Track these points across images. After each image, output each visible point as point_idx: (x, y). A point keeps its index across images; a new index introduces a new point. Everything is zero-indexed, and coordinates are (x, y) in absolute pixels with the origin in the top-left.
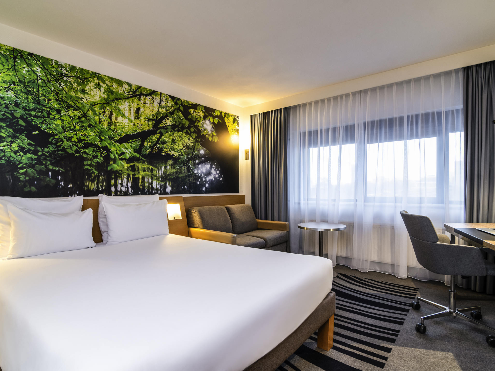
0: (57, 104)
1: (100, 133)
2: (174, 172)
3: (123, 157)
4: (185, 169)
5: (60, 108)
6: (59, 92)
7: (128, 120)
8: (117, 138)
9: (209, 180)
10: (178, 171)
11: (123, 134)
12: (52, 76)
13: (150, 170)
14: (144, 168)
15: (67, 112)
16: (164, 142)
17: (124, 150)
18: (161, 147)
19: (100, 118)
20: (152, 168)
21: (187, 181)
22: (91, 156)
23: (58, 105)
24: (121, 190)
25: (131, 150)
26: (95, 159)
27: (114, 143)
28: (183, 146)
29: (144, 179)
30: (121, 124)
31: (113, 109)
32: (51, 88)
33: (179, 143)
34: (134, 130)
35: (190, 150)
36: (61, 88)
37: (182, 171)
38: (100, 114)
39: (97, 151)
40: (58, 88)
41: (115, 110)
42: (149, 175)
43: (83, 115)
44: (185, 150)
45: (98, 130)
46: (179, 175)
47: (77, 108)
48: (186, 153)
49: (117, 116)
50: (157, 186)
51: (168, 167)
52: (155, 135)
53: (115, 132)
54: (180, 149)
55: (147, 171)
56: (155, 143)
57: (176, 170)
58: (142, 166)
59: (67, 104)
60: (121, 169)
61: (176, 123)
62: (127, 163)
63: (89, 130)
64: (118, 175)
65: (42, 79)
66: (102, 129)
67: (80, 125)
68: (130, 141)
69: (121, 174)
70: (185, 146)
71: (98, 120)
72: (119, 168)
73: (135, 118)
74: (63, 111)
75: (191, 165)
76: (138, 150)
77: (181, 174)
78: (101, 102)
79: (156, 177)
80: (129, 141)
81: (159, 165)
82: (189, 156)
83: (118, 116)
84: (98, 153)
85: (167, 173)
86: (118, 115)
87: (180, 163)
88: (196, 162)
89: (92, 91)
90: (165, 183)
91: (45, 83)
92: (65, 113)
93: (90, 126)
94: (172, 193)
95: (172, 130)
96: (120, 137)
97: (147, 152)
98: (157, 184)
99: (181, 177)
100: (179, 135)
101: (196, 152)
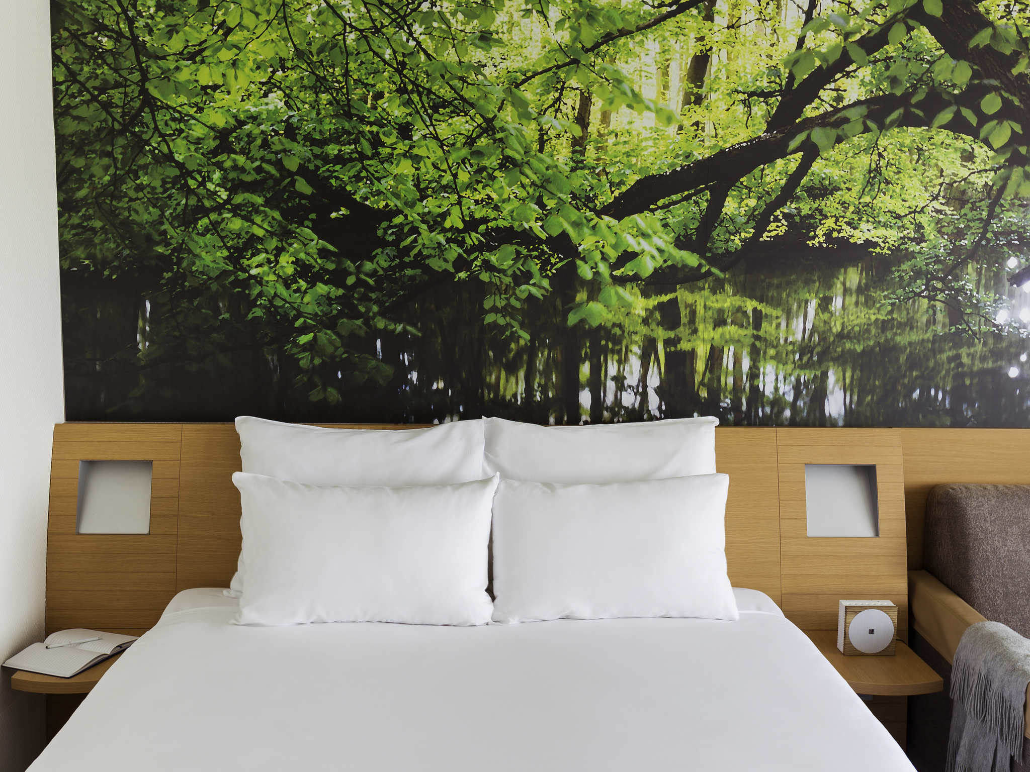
0: (399, 106)
1: (542, 186)
2: (868, 325)
3: (628, 270)
5: (409, 118)
6: (406, 60)
7: (653, 115)
8: (606, 197)
10: (895, 316)
11: (632, 179)
12: (387, 11)
13: (748, 317)
14: (721, 311)
15: (431, 128)
16: (826, 189)
17: (633, 243)
19: (541, 130)
20: (755, 310)
21: (946, 366)
22: (506, 276)
23: (402, 109)
24: (618, 401)
25: (664, 240)
26: (523, 287)
27: (596, 219)
28: (927, 195)
29: (715, 356)
30: (622, 139)
31: (591, 84)
32: (384, 54)
33: (906, 182)
34: (677, 156)
35: (972, 209)
36: (412, 43)
38: (544, 114)
39: (531, 256)
40: (404, 48)
41: (601, 85)
42: (742, 340)
43: (482, 128)
44: (938, 211)
45: (534, 177)
46: (896, 334)
47: (461, 107)
48: (943, 230)
49: (607, 108)
50: (776, 389)
51: (837, 304)
52: (780, 162)
53: (598, 175)
54: (910, 213)
55: (732, 323)
56: (774, 197)
57: (884, 312)
58: (711, 304)
59: (432, 99)
60: (620, 318)
61: (892, 88)
62: (646, 295)
63: (502, 179)
64: (607, 345)
65: (356, 29)
66: (547, 169)
67: (471, 165)
68: (660, 203)
69: (617, 341)
70: (938, 194)
71: (537, 137)
72: (610, 316)
73: (687, 102)
74: (419, 125)
75: (970, 286)
76: (694, 237)
77: (908, 329)
78: (548, 63)
79: (775, 347)
80: (654, 202)
81: (793, 295)
82: (963, 242)
83: (613, 106)
84: (532, 264)
85: (834, 330)
86: (611, 102)
87: (907, 277)
88: (1002, 266)
89: (515, 30)
90: (818, 373)
91: (366, 37)
92: (423, 132)
93: (507, 163)
94: (853, 419)
95: (869, 123)
96: (617, 193)
97: (737, 241)
98: (781, 377)
99: (910, 344)
100: (907, 142)
101: (1011, 214)
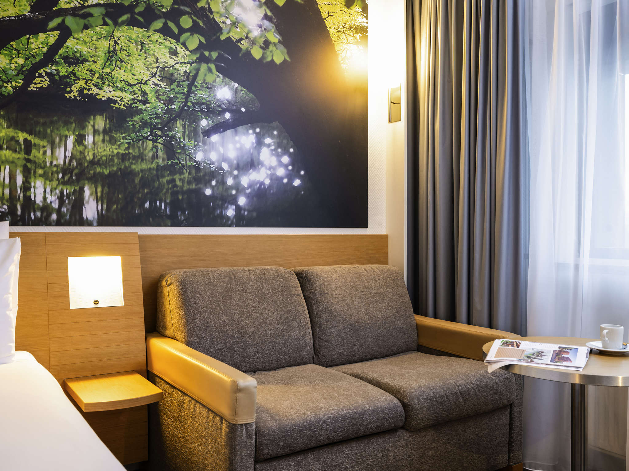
4: (156, 147)
9: (250, 186)
18: (63, 72)
37: (147, 151)
